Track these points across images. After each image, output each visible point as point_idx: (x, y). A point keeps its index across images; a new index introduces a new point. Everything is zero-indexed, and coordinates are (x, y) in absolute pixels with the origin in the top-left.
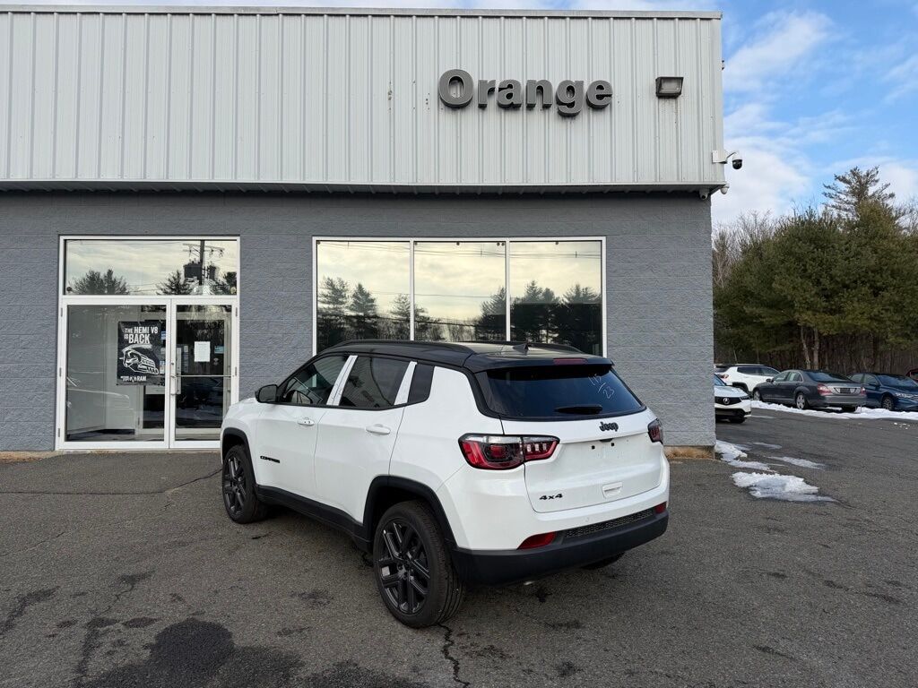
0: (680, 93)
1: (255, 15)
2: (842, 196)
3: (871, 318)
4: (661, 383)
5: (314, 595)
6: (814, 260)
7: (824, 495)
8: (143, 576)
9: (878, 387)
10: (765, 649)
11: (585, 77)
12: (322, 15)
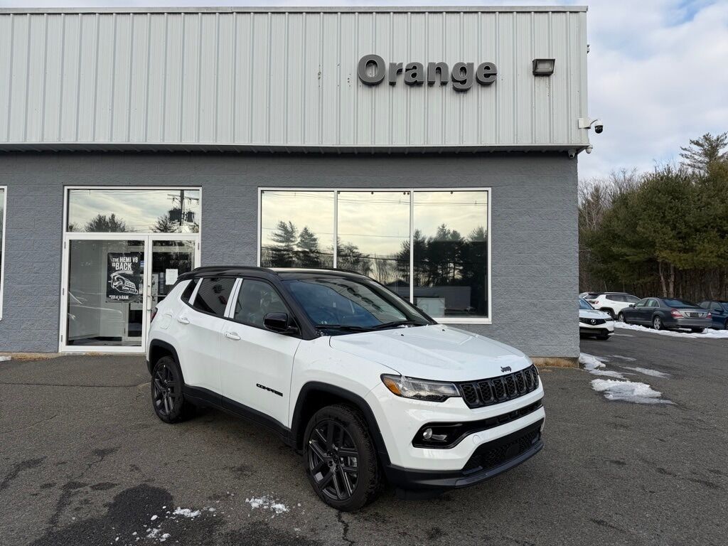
0: (552, 72)
1: (215, 13)
2: (696, 157)
3: (718, 256)
4: (535, 306)
5: (242, 469)
6: (671, 208)
7: (666, 399)
8: (112, 451)
9: (722, 312)
10: (600, 523)
11: (476, 60)
12: (267, 13)
